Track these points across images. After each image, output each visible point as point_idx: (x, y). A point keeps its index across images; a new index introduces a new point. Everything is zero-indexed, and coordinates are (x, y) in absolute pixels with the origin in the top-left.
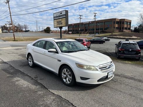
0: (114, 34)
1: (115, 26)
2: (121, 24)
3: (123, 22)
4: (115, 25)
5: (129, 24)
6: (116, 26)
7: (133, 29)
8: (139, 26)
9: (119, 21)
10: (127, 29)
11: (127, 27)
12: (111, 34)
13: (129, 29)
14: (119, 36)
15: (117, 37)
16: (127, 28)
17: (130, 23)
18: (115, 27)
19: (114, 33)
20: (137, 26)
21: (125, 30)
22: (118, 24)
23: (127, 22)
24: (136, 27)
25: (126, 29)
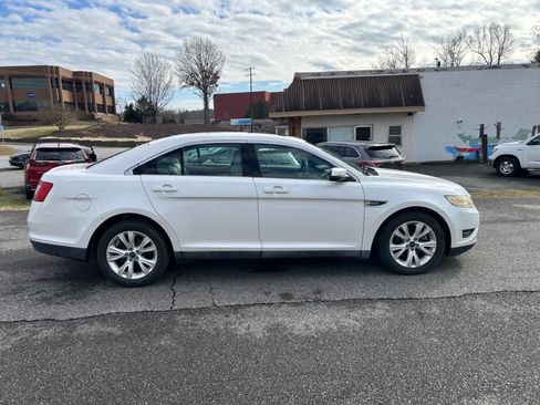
0: (67, 128)
1: (60, 97)
2: (81, 88)
3: (86, 84)
4: (60, 91)
5: (107, 91)
6: (66, 96)
7: (120, 109)
8: (139, 101)
9: (70, 76)
10: (104, 112)
11: (104, 101)
12: (56, 128)
13: (112, 110)
14: (92, 137)
15: (85, 139)
16: (104, 105)
17: (111, 89)
18: (60, 101)
19: (66, 125)
20: (134, 102)
21: (99, 115)
22: (70, 89)
23: (101, 86)
24: (131, 105)
25: (102, 108)
